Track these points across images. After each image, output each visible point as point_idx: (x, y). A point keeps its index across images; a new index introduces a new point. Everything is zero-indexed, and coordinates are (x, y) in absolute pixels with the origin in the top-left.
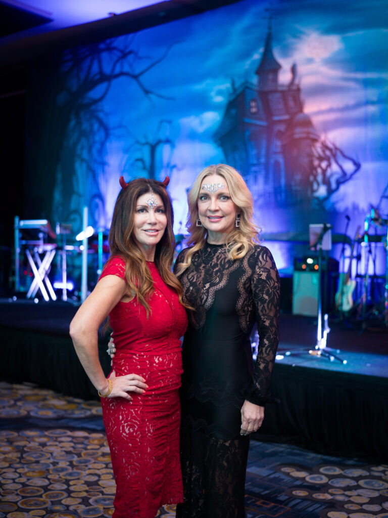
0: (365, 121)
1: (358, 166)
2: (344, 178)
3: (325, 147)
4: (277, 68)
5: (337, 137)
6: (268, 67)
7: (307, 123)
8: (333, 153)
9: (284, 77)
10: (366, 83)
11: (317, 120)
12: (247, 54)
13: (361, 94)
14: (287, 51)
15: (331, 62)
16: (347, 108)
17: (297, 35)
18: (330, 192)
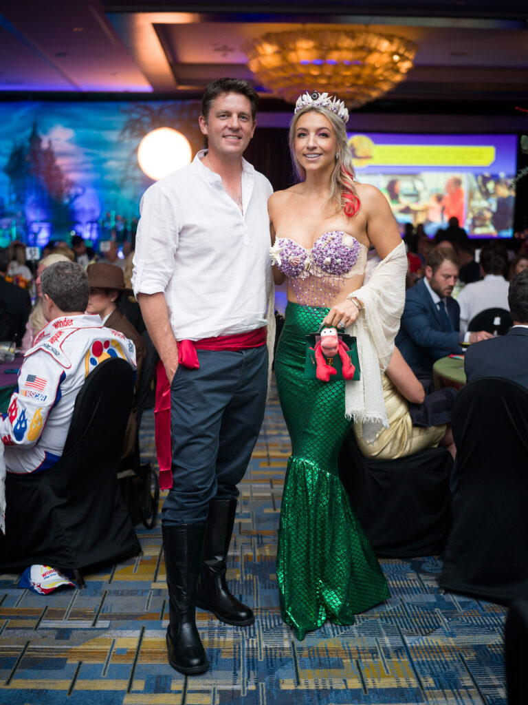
0: (87, 171)
1: (84, 190)
2: (77, 196)
3: (67, 180)
4: (39, 141)
5: (74, 177)
6: (35, 139)
7: (57, 168)
8: (72, 184)
9: (45, 145)
10: (87, 154)
11: (64, 168)
12: (22, 130)
13: (81, 159)
14: (46, 132)
15: (70, 141)
16: (77, 164)
17: (51, 126)
18: (71, 201)
